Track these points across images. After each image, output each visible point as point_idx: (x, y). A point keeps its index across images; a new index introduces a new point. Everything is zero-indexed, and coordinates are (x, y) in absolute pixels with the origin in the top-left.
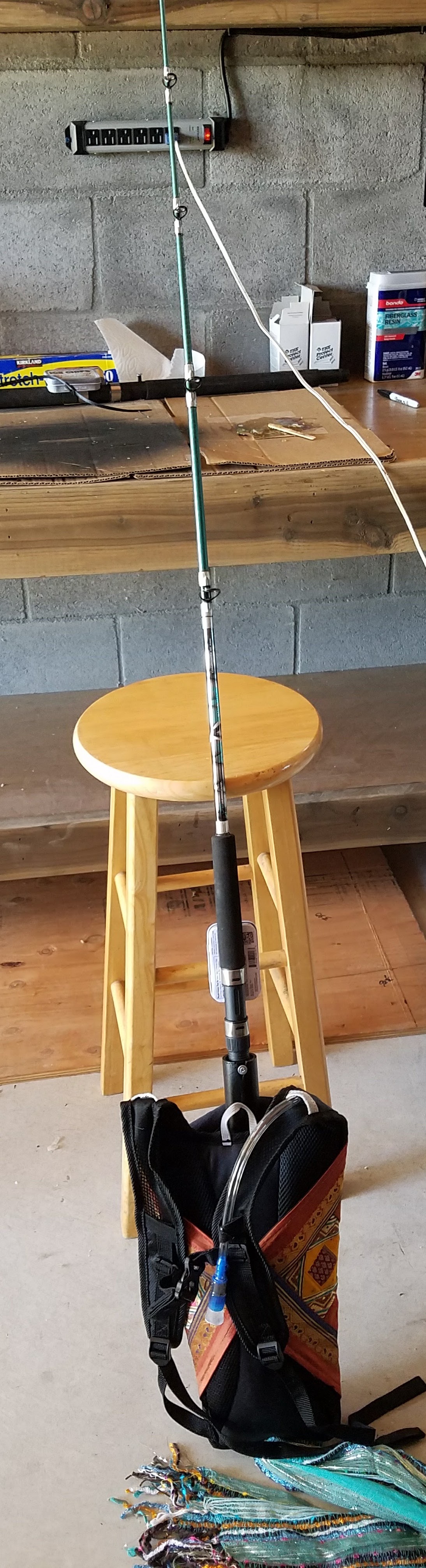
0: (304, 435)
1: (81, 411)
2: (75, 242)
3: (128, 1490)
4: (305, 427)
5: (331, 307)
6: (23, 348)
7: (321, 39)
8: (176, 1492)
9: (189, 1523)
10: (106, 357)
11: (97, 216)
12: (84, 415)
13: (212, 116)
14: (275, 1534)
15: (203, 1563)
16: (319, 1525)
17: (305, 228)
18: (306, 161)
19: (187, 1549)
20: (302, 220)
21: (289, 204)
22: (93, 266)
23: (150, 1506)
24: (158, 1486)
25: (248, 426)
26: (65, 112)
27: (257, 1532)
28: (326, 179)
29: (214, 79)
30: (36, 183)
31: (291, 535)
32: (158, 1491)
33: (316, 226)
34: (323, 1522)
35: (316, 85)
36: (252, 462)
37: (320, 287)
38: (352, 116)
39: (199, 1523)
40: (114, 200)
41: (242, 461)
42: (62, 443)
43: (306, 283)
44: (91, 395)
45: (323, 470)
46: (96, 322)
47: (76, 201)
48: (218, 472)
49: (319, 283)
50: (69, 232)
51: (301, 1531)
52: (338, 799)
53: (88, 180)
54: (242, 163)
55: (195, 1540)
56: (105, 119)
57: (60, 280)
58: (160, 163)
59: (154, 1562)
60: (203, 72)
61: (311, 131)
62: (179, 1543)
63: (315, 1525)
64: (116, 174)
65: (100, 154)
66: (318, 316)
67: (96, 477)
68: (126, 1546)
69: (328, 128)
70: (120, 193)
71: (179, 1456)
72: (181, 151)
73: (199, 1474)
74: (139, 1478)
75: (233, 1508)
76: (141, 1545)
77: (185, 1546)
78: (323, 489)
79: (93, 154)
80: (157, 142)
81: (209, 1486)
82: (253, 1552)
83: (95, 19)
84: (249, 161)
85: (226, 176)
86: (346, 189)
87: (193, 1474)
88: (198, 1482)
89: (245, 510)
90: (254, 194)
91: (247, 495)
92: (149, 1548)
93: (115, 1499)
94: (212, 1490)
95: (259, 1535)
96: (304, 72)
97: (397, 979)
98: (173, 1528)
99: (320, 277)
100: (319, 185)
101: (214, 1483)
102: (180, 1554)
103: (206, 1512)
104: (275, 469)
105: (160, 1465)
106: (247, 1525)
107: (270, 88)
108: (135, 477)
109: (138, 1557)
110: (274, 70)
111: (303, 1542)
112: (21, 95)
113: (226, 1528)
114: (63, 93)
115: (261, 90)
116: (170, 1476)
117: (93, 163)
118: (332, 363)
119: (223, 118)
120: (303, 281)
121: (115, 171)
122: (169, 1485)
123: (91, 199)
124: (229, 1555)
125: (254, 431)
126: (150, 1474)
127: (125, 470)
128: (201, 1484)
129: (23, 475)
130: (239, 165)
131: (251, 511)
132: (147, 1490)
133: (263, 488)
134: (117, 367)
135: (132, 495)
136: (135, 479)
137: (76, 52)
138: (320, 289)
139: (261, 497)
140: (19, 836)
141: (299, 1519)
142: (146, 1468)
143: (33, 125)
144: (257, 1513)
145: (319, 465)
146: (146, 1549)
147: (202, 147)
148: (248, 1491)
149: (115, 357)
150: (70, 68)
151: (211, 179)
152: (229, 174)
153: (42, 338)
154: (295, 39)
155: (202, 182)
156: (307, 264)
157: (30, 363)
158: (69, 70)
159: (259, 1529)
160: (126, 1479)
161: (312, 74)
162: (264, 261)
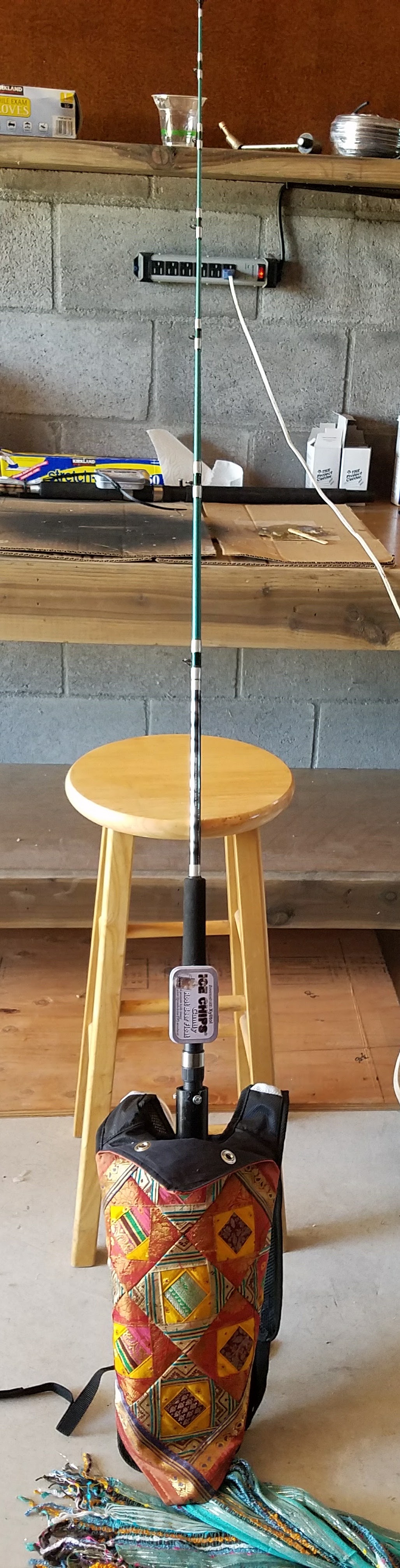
0: (318, 539)
1: (124, 506)
2: (135, 359)
3: (36, 1491)
4: (321, 534)
5: (365, 436)
6: (81, 450)
7: (370, 197)
8: (82, 1495)
9: (88, 1525)
10: (154, 463)
11: (157, 338)
12: (126, 510)
13: (267, 257)
14: (168, 1543)
15: (95, 1561)
16: (212, 1540)
17: (345, 362)
18: (350, 303)
19: (82, 1548)
20: (343, 355)
21: (331, 340)
22: (150, 382)
23: (55, 1507)
24: (65, 1489)
25: (270, 530)
26: (135, 244)
27: (151, 1540)
28: (367, 320)
29: (271, 225)
30: (104, 304)
31: (295, 625)
32: (64, 1495)
33: (355, 361)
34: (217, 1538)
35: (363, 238)
36: (264, 557)
37: (355, 417)
38: (394, 267)
39: (98, 1526)
40: (173, 325)
41: (255, 554)
42: (99, 529)
43: (343, 412)
44: (135, 493)
45: (328, 569)
46: (148, 431)
47: (139, 323)
48: (232, 562)
49: (355, 413)
50: (130, 350)
51: (194, 1544)
52: (331, 880)
53: (152, 305)
54: (292, 301)
55: (91, 1540)
56: (171, 253)
57: (119, 392)
58: (218, 295)
59: (49, 1557)
60: (261, 219)
61: (356, 277)
62: (75, 1541)
63: (208, 1539)
64: (177, 302)
65: (164, 283)
66: (351, 441)
67: (122, 557)
68: (25, 1540)
69: (372, 275)
70: (179, 319)
71: (90, 1465)
72: (235, 286)
73: (106, 1482)
74: (49, 1481)
75: (132, 1516)
76: (40, 1541)
77: (81, 1544)
78: (328, 586)
79: (157, 282)
80: (215, 276)
81: (113, 1495)
82: (144, 1557)
83: (162, 164)
84: (298, 299)
85: (276, 311)
86: (385, 330)
87: (100, 1482)
88: (104, 1491)
89: (255, 598)
90: (300, 329)
91: (258, 585)
92: (47, 1544)
93: (22, 1497)
94: (116, 1499)
95: (152, 1542)
96: (353, 225)
97: (372, 1057)
98: (72, 1528)
99: (357, 408)
100: (361, 325)
101: (118, 1492)
102: (75, 1551)
103: (106, 1516)
104: (285, 565)
105: (70, 1470)
106: (143, 1532)
107: (321, 237)
108: (156, 560)
109: (36, 1552)
110: (326, 222)
111: (194, 1553)
112: (97, 226)
113: (123, 1533)
114: (134, 227)
115: (313, 239)
116: (77, 1481)
117: (157, 290)
118: (361, 484)
119: (276, 260)
120: (341, 411)
121: (176, 299)
122: (75, 1490)
123: (153, 322)
124: (121, 1557)
125: (275, 533)
126: (60, 1479)
127: (147, 554)
128: (106, 1492)
129: (55, 549)
130: (288, 302)
131: (260, 600)
132: (54, 1492)
133: (272, 580)
134: (163, 472)
135: (153, 576)
136: (156, 562)
137: (149, 193)
138: (355, 418)
139: (270, 589)
140: (27, 886)
141: (194, 1533)
142: (57, 1473)
143: (105, 254)
144: (154, 1523)
145: (325, 565)
146: (44, 1546)
147: (255, 284)
148: (149, 1503)
149: (163, 463)
150: (143, 206)
151: (262, 312)
152: (279, 309)
153: (99, 442)
154: (347, 195)
155: (253, 314)
156: (345, 394)
157: (84, 462)
158: (141, 208)
159: (154, 1537)
160: (37, 1480)
161: (360, 227)
162: (306, 389)
